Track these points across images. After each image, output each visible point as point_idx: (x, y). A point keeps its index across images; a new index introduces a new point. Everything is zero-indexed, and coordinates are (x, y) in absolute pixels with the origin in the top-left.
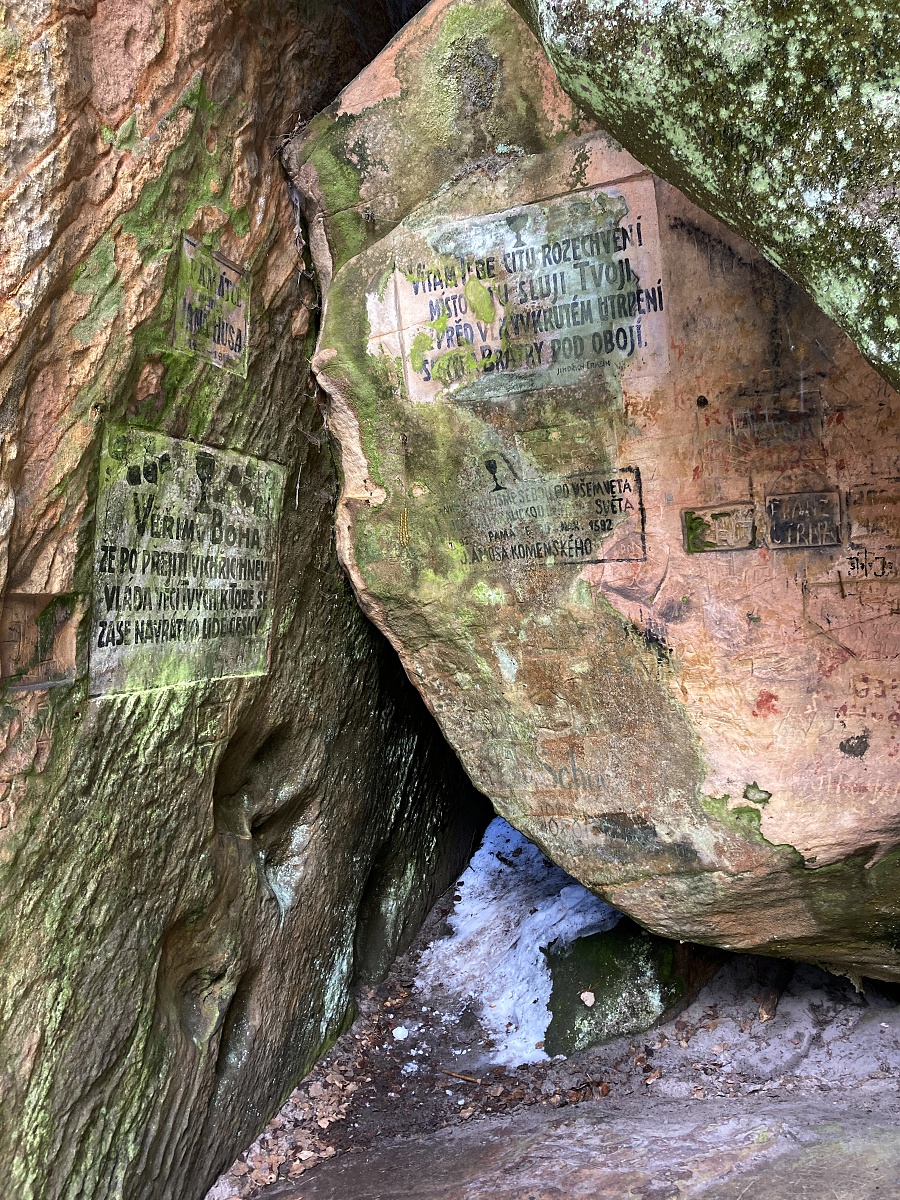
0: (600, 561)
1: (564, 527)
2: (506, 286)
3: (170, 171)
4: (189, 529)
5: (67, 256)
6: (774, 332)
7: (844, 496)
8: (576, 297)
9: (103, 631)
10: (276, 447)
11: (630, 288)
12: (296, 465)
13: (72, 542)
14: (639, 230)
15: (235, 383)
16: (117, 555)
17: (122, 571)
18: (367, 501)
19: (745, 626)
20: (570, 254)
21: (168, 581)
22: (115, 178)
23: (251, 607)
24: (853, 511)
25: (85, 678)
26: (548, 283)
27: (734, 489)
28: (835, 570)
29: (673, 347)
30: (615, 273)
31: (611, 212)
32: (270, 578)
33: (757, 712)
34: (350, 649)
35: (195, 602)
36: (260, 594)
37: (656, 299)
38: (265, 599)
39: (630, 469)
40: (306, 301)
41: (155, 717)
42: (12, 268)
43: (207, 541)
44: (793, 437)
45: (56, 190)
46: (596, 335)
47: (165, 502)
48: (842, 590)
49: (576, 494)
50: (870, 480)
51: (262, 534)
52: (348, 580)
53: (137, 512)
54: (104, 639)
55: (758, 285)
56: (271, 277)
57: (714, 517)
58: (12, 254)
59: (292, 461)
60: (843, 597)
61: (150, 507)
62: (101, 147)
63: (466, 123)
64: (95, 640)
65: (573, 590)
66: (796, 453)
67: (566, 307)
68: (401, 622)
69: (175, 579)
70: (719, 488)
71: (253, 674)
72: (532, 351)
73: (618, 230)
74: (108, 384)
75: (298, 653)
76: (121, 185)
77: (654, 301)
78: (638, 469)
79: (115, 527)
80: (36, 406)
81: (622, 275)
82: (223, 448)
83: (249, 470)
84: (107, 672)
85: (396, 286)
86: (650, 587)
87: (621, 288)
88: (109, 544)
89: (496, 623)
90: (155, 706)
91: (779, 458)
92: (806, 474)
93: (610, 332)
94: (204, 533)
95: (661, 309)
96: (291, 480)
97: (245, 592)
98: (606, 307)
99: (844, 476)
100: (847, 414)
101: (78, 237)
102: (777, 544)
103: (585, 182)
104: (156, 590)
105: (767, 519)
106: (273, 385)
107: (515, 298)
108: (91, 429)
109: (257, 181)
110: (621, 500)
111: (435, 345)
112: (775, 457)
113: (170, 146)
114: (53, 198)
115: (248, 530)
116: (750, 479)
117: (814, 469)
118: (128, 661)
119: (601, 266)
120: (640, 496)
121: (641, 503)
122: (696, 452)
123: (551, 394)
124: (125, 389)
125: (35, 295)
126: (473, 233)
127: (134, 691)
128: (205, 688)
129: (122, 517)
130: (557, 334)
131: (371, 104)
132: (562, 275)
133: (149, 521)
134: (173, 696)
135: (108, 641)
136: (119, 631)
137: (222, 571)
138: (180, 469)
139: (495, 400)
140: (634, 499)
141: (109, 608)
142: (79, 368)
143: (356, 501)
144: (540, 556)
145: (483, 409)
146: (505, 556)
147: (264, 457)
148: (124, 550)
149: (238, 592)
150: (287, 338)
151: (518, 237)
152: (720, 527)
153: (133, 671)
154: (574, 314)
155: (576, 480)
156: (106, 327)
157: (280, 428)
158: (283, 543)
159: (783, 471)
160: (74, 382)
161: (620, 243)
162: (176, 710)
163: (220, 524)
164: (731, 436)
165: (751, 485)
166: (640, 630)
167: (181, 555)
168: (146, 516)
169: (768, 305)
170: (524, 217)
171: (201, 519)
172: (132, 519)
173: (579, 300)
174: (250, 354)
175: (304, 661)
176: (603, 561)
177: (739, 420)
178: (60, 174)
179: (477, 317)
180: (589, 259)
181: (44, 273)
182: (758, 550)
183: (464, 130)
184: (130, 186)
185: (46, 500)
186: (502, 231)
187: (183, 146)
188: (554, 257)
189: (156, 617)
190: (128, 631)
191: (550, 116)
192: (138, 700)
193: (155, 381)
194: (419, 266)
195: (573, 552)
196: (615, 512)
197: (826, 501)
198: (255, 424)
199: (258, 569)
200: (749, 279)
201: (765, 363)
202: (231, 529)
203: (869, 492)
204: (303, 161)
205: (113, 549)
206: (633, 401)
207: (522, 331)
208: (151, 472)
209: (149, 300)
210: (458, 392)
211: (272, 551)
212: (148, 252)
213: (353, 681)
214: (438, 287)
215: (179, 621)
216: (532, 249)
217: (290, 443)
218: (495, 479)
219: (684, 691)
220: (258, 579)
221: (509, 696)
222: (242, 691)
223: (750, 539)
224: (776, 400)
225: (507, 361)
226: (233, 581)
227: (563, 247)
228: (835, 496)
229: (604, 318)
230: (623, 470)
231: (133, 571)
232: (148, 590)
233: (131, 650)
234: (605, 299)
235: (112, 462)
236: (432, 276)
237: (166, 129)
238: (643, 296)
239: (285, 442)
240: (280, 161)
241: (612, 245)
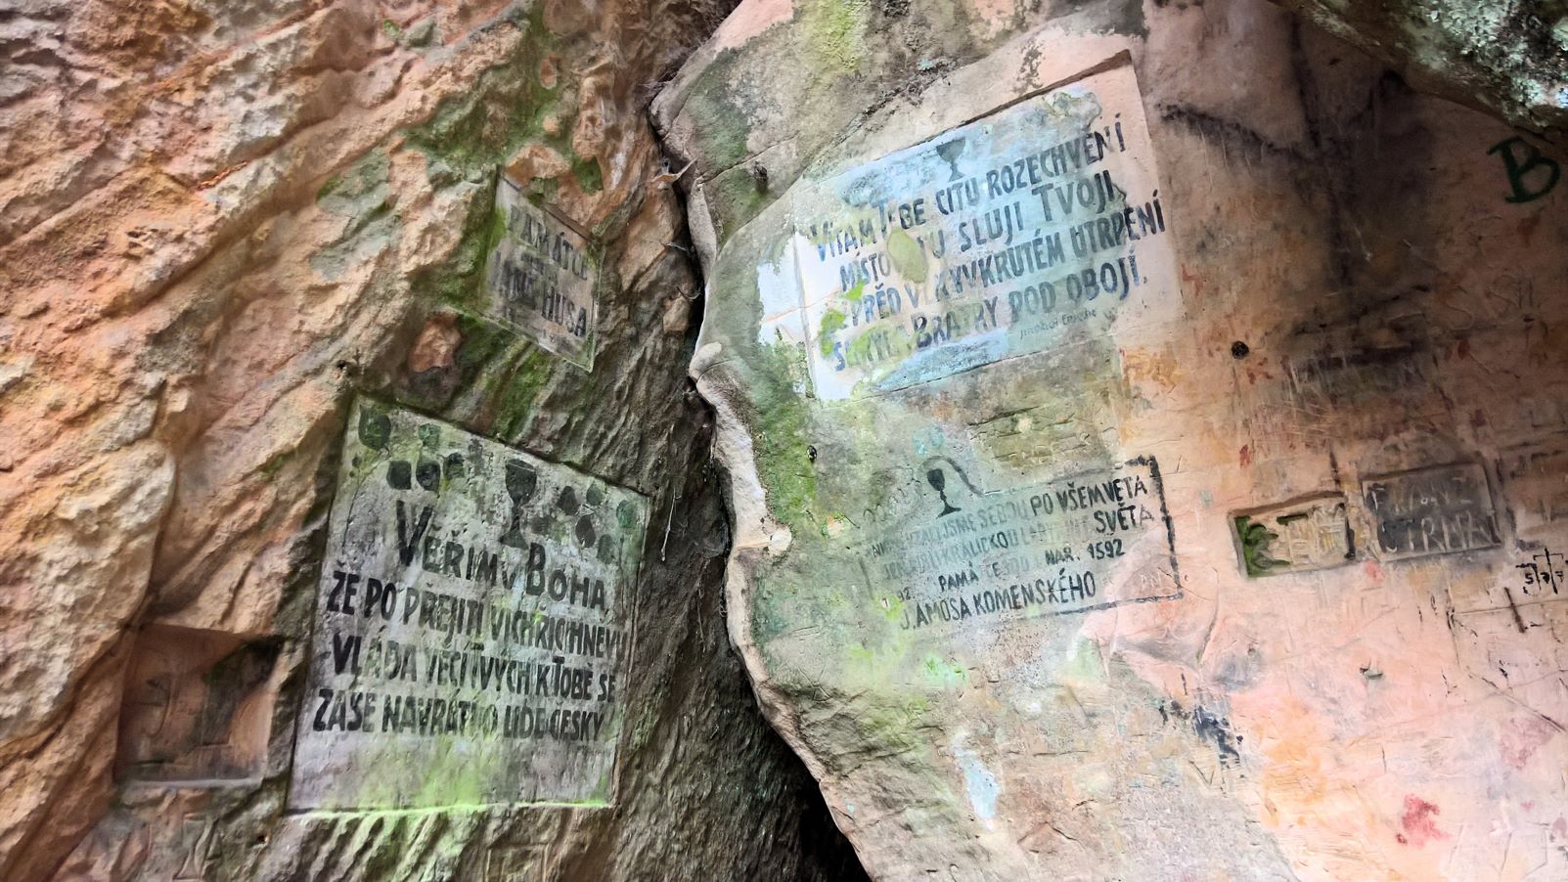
0: (1110, 606)
1: (1051, 559)
2: (941, 233)
3: (483, 90)
4: (488, 567)
5: (311, 160)
6: (1337, 238)
7: (1492, 466)
8: (1038, 232)
9: (324, 706)
10: (636, 470)
11: (1115, 207)
12: (666, 499)
13: (281, 557)
14: (1118, 131)
15: (572, 377)
16: (362, 588)
17: (367, 614)
18: (766, 549)
19: (1360, 689)
20: (1025, 177)
21: (448, 640)
22: (398, 82)
23: (588, 697)
24: (1513, 487)
25: (283, 781)
26: (997, 219)
27: (1307, 473)
28: (1500, 589)
29: (1186, 278)
30: (1091, 192)
31: (1077, 116)
32: (620, 656)
33: (1405, 835)
34: (750, 779)
35: (493, 677)
36: (603, 678)
37: (1153, 216)
38: (612, 688)
39: (1141, 461)
40: (683, 287)
41: (409, 857)
42: (211, 152)
43: (520, 585)
44: (1390, 385)
45: (298, 72)
46: (1070, 278)
47: (448, 523)
48: (1518, 619)
49: (1064, 505)
50: (1533, 436)
51: (610, 591)
52: (744, 673)
53: (401, 528)
54: (326, 718)
55: (1301, 175)
56: (634, 252)
57: (1282, 520)
58: (213, 133)
59: (660, 492)
60: (1523, 629)
61: (424, 525)
62: (381, 42)
63: (879, 38)
64: (308, 718)
65: (1071, 655)
66: (1400, 409)
67: (1026, 247)
68: (820, 730)
69: (460, 641)
70: (1284, 476)
71: (587, 805)
72: (982, 312)
73: (1090, 136)
74: (363, 337)
75: (664, 778)
76: (405, 93)
77: (1150, 219)
78: (1153, 459)
79: (361, 546)
80: (237, 349)
81: (1101, 194)
82: (551, 459)
83: (593, 497)
84: (326, 772)
85: (795, 254)
86: (1192, 639)
87: (1102, 209)
88: (347, 570)
89: (958, 720)
90: (410, 837)
91: (1373, 420)
92: (1423, 439)
93: (1091, 272)
94: (513, 576)
95: (1162, 228)
96: (658, 517)
97: (578, 672)
98: (1083, 239)
99: (1486, 436)
100: (1474, 341)
101: (331, 140)
102: (1392, 554)
103: (1038, 82)
104: (426, 650)
105: (1369, 515)
106: (632, 388)
107: (954, 244)
108: (331, 393)
109: (614, 133)
110: (1132, 508)
111: (849, 321)
112: (1367, 419)
113: (485, 62)
114: (292, 80)
115: (586, 580)
116: (1332, 456)
117: (1434, 431)
118: (366, 758)
119: (1070, 186)
120: (1162, 498)
121: (1164, 510)
122: (1240, 423)
123: (1014, 368)
124: (391, 351)
125: (246, 192)
126: (893, 173)
127: (374, 809)
128: (504, 818)
129: (375, 534)
130: (1018, 284)
131: (756, 32)
132: (1017, 206)
133: (421, 545)
134: (443, 825)
135: (332, 722)
136: (355, 708)
137: (541, 635)
138: (480, 479)
139: (934, 384)
140: (1152, 504)
141: (339, 669)
142: (318, 309)
143: (750, 550)
144: (1017, 607)
145: (919, 399)
146: (965, 611)
147: (616, 481)
148: (373, 583)
149: (567, 671)
150: (656, 331)
151: (954, 167)
152: (1294, 536)
153: (373, 777)
154: (1038, 255)
155: (1064, 488)
156: (366, 263)
157: (641, 445)
158: (643, 607)
159: (1382, 438)
160: (306, 328)
161: (1094, 152)
162: (449, 848)
163: (541, 566)
164: (1291, 395)
165: (1334, 464)
166: (1186, 709)
167: (473, 604)
168: (416, 537)
169: (1321, 200)
170: (960, 141)
171: (513, 556)
172: (392, 538)
173: (1043, 235)
174: (599, 342)
175: (672, 793)
176: (1114, 605)
177: (1300, 371)
178: (309, 54)
179: (905, 276)
180: (1053, 180)
181: (267, 171)
182: (1362, 566)
183: (875, 48)
184: (419, 94)
185: (238, 486)
186: (932, 163)
187: (506, 66)
188: (1004, 185)
189: (424, 692)
190: (370, 710)
191: (985, 15)
192: (378, 827)
193: (443, 350)
194: (826, 226)
195: (1067, 594)
196: (1125, 528)
197: (1462, 480)
198: (604, 436)
199: (600, 640)
200: (1287, 170)
201: (1331, 285)
202: (559, 575)
203: (1534, 456)
204: (675, 113)
205: (354, 579)
206: (1134, 361)
207: (966, 287)
208: (428, 474)
209: (440, 240)
210: (883, 380)
211: (625, 617)
212: (442, 182)
213: (754, 833)
214: (851, 248)
215: (463, 705)
216: (974, 181)
217: (657, 467)
218: (943, 497)
219: (1272, 809)
220: (600, 655)
221: (985, 840)
222: (570, 828)
223: (1346, 550)
224: (1355, 335)
225: (949, 328)
226: (559, 653)
227: (1016, 170)
228: (1477, 470)
229: (1080, 253)
230: (1131, 463)
231: (386, 616)
232: (411, 650)
233: (372, 742)
234: (1080, 228)
235: (361, 450)
236: (842, 236)
237: (480, 40)
238: (1133, 216)
239: (649, 466)
240: (648, 117)
241: (1083, 159)
